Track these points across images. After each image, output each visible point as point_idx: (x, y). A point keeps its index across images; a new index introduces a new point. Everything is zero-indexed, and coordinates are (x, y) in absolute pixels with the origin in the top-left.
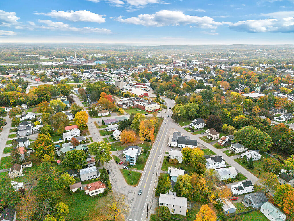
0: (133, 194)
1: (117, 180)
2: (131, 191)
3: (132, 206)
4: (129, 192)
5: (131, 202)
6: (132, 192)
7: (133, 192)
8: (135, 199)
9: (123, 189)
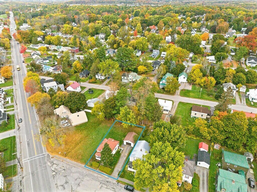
0: (59, 184)
1: (102, 186)
2: (66, 186)
3: (49, 169)
4: (66, 183)
5: (54, 173)
6: (62, 186)
7: (60, 188)
8: (51, 179)
9: (79, 181)
